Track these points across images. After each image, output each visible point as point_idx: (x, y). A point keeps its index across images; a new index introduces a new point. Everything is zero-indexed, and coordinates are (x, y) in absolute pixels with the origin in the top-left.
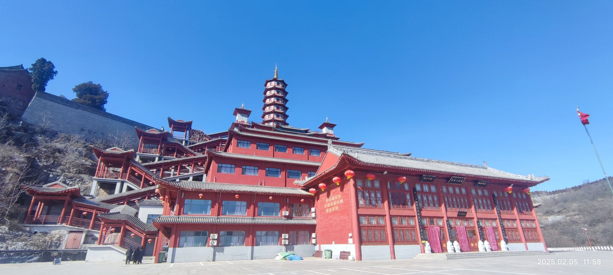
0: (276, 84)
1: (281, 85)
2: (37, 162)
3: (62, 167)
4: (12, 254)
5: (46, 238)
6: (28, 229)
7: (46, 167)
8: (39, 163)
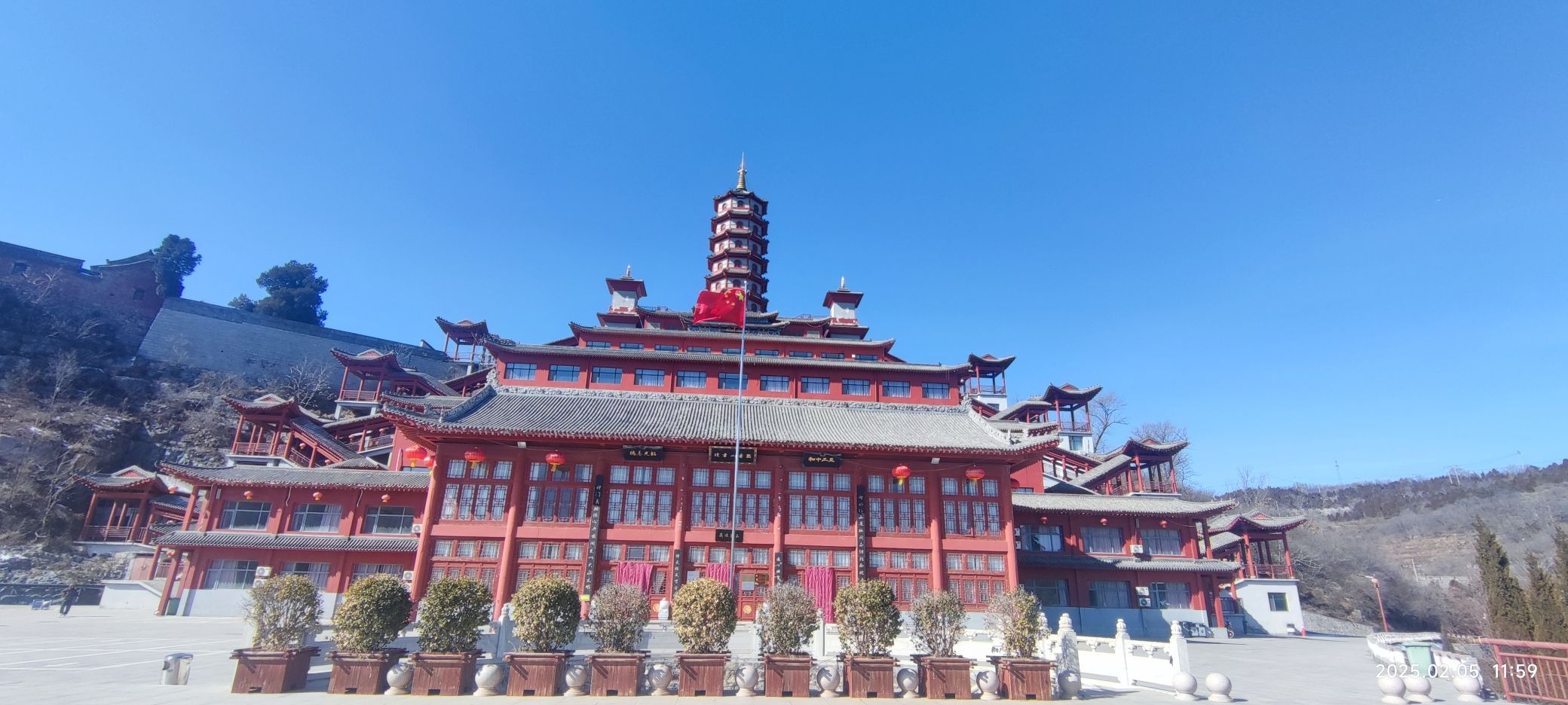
0: (736, 206)
1: (747, 206)
2: (146, 429)
3: (188, 437)
4: (27, 590)
5: (104, 565)
6: (81, 549)
7: (159, 438)
8: (148, 431)
